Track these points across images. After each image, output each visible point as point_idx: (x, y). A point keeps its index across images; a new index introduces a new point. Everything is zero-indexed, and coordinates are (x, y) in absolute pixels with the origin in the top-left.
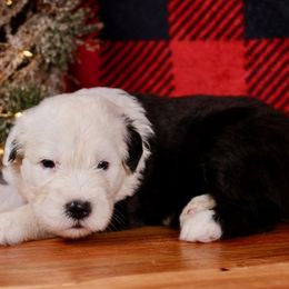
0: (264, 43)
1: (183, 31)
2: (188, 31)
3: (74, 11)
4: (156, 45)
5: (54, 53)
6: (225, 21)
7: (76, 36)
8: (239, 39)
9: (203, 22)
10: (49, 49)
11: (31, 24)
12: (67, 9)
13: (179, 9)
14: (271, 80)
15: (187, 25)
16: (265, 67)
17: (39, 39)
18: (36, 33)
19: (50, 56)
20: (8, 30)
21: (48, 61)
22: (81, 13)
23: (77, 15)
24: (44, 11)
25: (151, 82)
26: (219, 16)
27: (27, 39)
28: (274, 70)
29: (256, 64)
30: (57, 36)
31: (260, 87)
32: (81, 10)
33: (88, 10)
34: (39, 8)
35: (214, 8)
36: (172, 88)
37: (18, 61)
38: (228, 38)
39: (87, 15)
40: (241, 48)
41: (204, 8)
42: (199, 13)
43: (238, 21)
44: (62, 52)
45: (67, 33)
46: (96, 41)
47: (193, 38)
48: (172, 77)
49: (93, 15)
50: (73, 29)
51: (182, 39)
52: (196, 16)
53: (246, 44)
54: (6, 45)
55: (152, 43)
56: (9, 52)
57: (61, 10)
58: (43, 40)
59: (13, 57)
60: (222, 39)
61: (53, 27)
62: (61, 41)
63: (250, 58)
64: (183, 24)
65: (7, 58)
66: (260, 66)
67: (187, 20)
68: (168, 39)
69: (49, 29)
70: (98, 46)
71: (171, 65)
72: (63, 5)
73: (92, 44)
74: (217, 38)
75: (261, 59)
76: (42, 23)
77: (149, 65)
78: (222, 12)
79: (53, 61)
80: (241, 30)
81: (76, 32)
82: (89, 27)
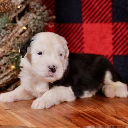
0: (120, 24)
1: (87, 19)
2: (90, 19)
3: (44, 11)
4: (77, 25)
5: (35, 28)
6: (105, 15)
7: (45, 21)
8: (110, 22)
9: (95, 16)
10: (34, 26)
11: (27, 16)
12: (41, 10)
13: (86, 10)
14: (123, 39)
15: (89, 17)
16: (120, 34)
17: (29, 22)
18: (28, 20)
19: (34, 29)
20: (17, 18)
21: (33, 31)
22: (46, 12)
23: (45, 13)
24: (31, 11)
25: (75, 40)
26: (102, 13)
27: (25, 22)
28: (124, 35)
29: (117, 32)
30: (37, 21)
31: (118, 42)
32: (46, 11)
33: (50, 11)
34: (29, 10)
35: (100, 10)
36: (83, 43)
37: (20, 31)
38: (106, 22)
39: (49, 13)
40: (111, 26)
41: (96, 10)
42: (94, 12)
43: (109, 15)
44: (39, 28)
45: (41, 20)
46: (53, 23)
47: (92, 22)
48: (83, 38)
49: (52, 13)
50: (43, 18)
51: (87, 22)
52: (93, 13)
53: (113, 24)
54: (16, 24)
55: (75, 25)
56: (17, 27)
57: (38, 11)
58: (31, 23)
59: (18, 29)
60: (103, 22)
61: (35, 18)
62: (38, 23)
63: (114, 30)
64: (88, 17)
65: (16, 30)
66: (118, 33)
67: (89, 15)
68: (82, 22)
69: (34, 18)
70: (53, 26)
71: (83, 33)
72: (39, 9)
73: (51, 25)
74: (101, 22)
75: (119, 30)
76: (31, 16)
77: (74, 33)
78: (104, 11)
79: (35, 31)
80: (111, 19)
81: (45, 20)
82: (50, 18)
